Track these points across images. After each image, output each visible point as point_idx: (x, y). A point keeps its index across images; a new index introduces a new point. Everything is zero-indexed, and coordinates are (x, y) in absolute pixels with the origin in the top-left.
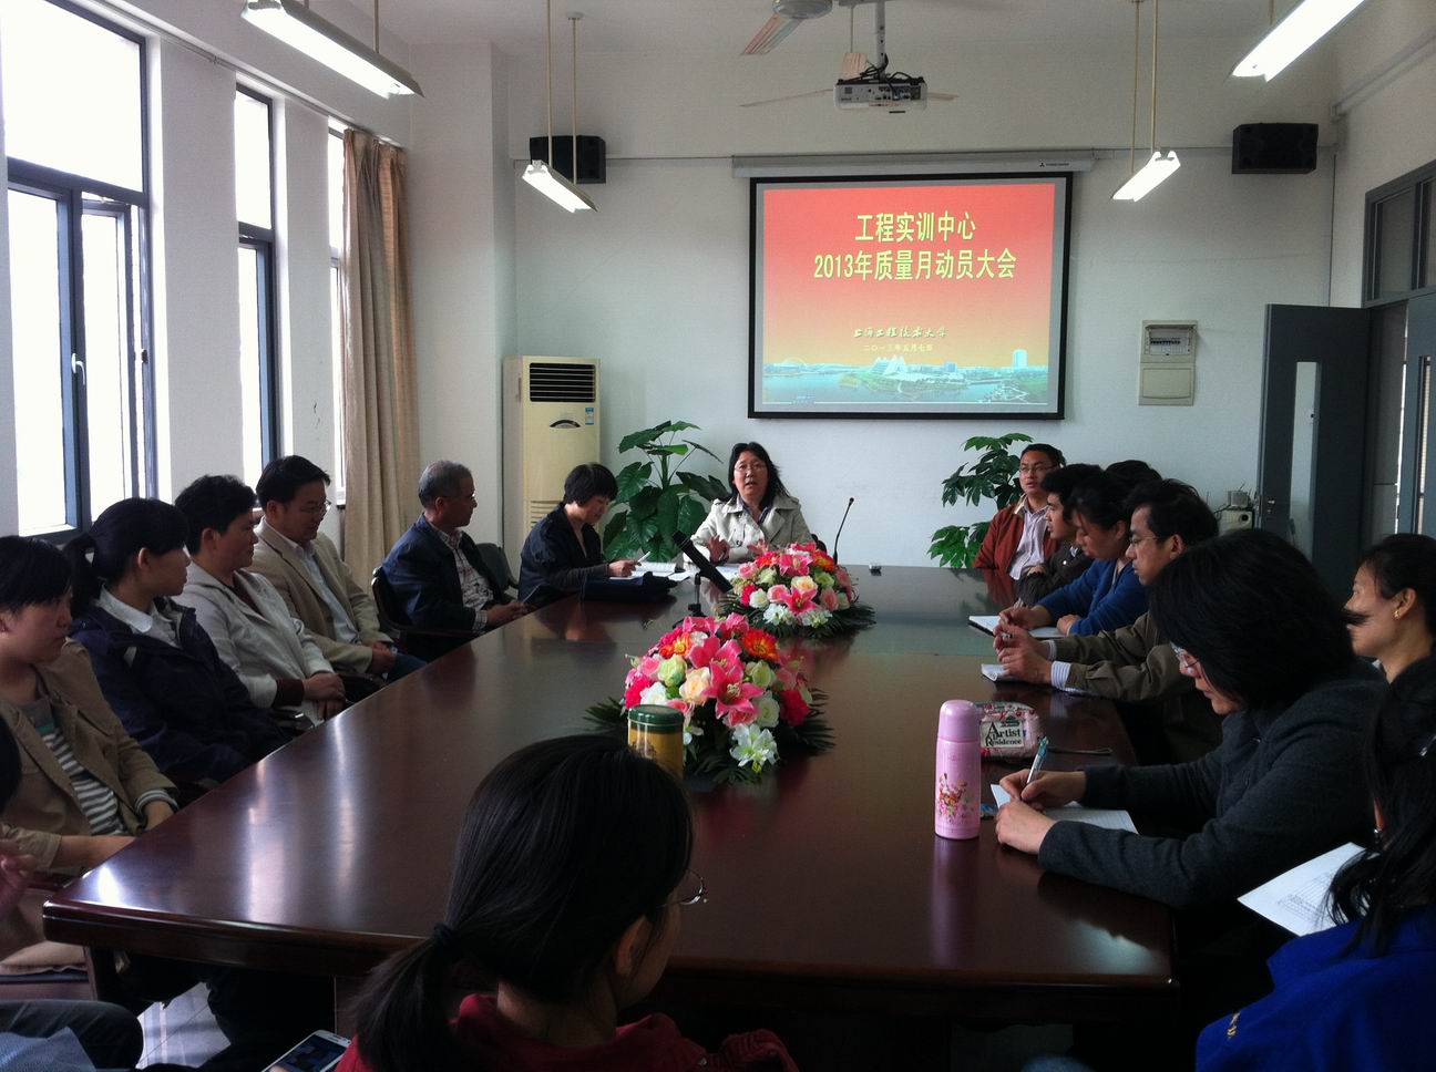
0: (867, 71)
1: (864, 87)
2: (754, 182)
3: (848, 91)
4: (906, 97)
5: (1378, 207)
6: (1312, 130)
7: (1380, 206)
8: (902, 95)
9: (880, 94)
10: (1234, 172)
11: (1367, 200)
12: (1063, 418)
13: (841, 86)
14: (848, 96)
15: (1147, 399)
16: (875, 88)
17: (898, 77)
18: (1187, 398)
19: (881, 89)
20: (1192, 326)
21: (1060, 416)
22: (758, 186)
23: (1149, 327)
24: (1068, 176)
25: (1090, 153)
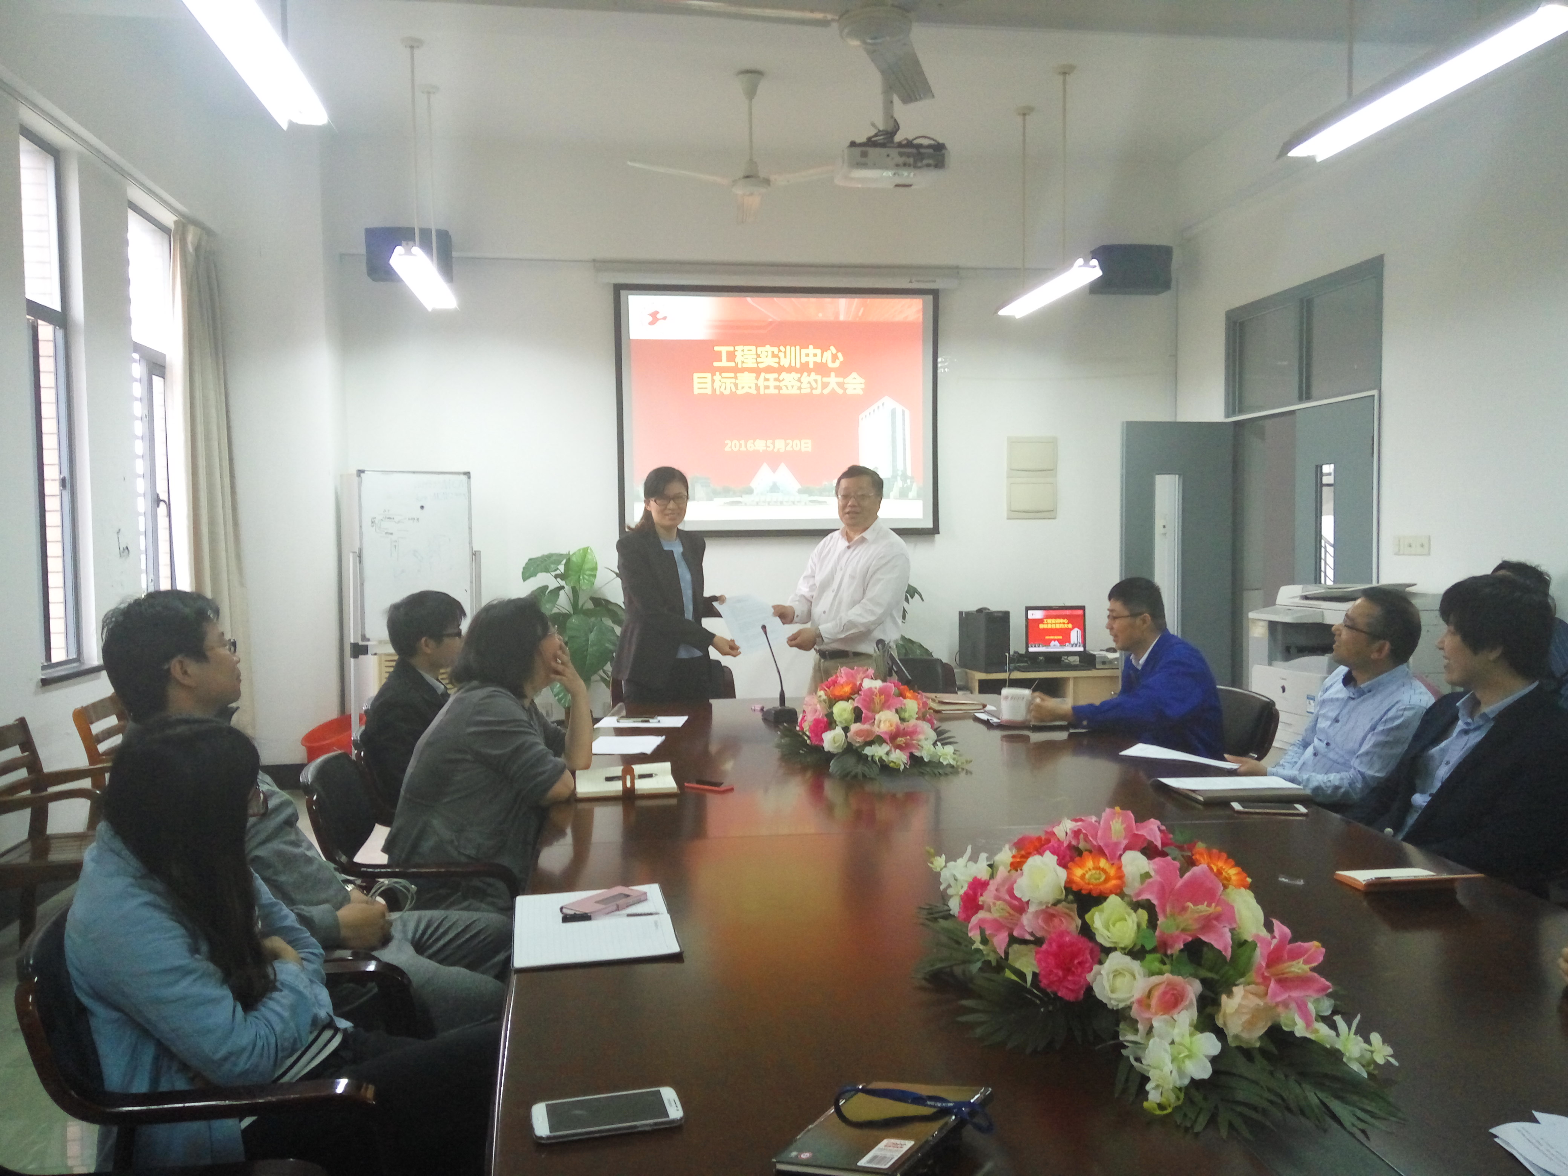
0: (876, 135)
1: (883, 151)
2: (618, 288)
3: (864, 155)
4: (928, 165)
5: (1238, 329)
6: (1167, 250)
7: (1242, 324)
8: (925, 162)
9: (901, 160)
10: (1092, 292)
11: (1229, 319)
12: (939, 533)
13: (853, 149)
14: (863, 160)
15: (1016, 514)
16: (894, 152)
17: (915, 142)
18: (1048, 513)
19: (901, 154)
20: (1053, 442)
21: (935, 530)
22: (623, 293)
23: (1014, 443)
24: (935, 294)
25: (955, 271)
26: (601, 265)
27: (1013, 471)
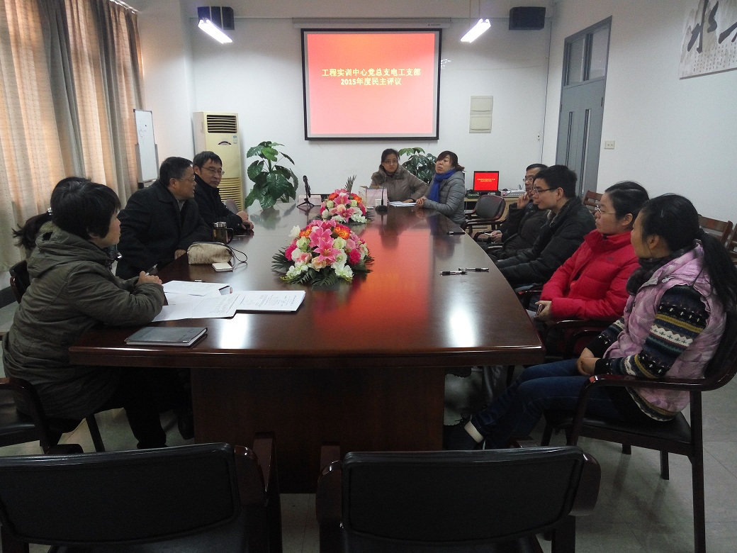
2: (303, 30)
5: (569, 45)
6: (544, 9)
7: (571, 44)
10: (510, 29)
11: (565, 42)
12: (439, 139)
15: (473, 131)
18: (487, 130)
20: (492, 98)
21: (437, 138)
22: (305, 32)
23: (473, 98)
24: (440, 30)
25: (449, 20)
26: (295, 20)
27: (473, 112)
